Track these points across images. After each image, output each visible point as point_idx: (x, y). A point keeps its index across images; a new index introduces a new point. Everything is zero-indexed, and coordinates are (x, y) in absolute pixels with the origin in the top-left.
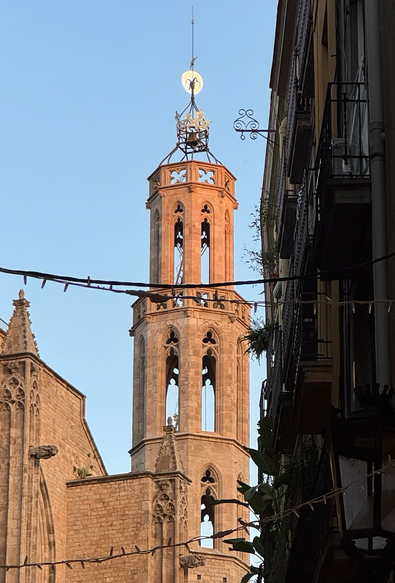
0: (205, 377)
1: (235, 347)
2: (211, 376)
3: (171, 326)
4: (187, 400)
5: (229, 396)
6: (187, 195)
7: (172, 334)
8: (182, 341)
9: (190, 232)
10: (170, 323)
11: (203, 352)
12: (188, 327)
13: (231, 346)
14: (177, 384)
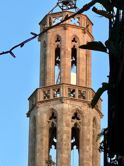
0: (73, 144)
1: (92, 123)
2: (77, 144)
3: (52, 109)
4: (62, 153)
5: (87, 152)
6: (63, 31)
7: (53, 114)
8: (59, 117)
9: (65, 53)
10: (51, 107)
11: (72, 125)
12: (62, 109)
13: (89, 121)
14: (55, 148)
